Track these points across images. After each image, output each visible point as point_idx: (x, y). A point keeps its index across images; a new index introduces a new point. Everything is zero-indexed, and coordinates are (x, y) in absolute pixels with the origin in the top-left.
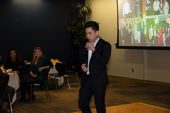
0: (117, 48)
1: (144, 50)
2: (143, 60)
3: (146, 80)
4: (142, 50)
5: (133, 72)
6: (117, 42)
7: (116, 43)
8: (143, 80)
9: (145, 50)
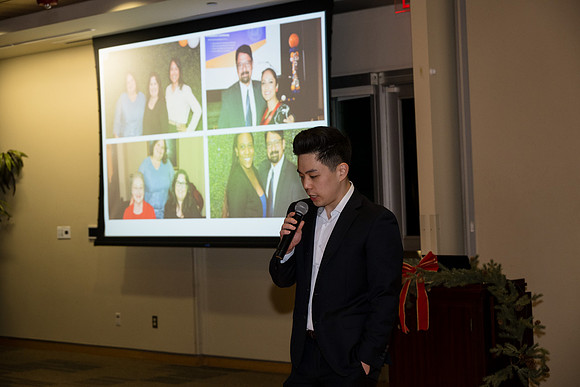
0: (97, 243)
1: (195, 249)
2: (194, 285)
3: (205, 353)
4: (189, 249)
5: (155, 327)
6: (96, 222)
7: (95, 226)
8: (193, 352)
9: (200, 249)
